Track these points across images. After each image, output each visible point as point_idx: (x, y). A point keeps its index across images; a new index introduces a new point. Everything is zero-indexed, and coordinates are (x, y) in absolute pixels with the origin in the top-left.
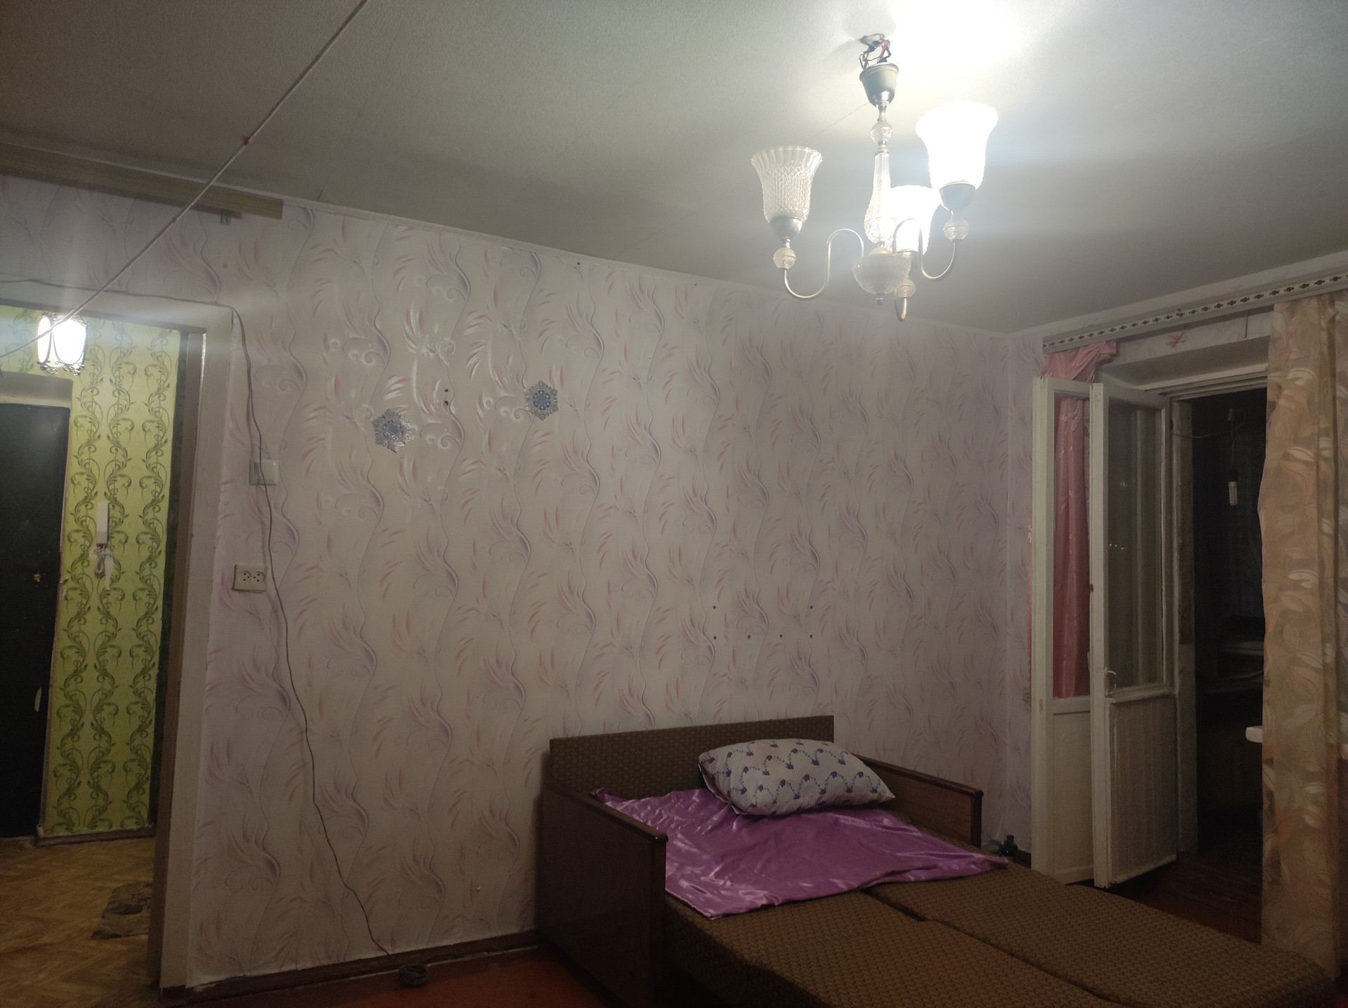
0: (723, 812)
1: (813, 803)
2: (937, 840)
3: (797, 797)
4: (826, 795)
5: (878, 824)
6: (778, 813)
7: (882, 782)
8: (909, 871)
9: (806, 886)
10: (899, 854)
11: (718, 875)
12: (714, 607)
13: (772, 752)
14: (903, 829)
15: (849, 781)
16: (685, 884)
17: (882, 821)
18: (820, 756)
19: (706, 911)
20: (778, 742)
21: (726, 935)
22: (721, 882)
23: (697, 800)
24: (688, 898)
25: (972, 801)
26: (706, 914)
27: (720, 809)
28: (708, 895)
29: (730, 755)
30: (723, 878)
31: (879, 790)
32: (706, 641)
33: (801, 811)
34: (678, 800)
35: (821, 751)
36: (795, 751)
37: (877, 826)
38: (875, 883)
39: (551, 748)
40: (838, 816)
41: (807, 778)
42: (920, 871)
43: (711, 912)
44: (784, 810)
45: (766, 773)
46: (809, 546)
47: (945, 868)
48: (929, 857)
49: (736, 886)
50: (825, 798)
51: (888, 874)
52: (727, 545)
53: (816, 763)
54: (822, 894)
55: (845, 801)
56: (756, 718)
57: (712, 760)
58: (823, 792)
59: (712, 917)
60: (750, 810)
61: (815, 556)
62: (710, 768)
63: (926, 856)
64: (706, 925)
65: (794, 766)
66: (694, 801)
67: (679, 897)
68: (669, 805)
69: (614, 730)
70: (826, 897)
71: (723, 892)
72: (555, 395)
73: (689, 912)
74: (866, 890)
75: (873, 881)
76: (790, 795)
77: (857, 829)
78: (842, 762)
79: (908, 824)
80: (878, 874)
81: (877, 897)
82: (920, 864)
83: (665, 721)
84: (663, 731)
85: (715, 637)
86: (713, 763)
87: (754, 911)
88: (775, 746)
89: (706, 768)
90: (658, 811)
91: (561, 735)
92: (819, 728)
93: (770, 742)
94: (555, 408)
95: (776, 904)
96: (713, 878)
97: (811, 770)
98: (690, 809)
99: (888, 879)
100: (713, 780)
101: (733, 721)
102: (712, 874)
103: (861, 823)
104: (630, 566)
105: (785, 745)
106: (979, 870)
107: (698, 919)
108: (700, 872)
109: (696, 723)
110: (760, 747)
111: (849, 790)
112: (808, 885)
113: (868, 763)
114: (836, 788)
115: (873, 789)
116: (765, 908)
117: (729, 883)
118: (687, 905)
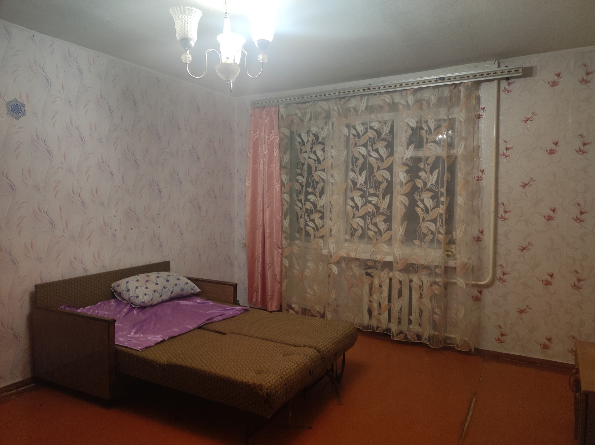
0: (128, 307)
1: (167, 298)
2: (220, 305)
3: (161, 296)
4: (173, 294)
5: (195, 302)
6: (153, 304)
7: (195, 285)
8: (215, 318)
9: (176, 331)
10: (208, 312)
11: (135, 333)
12: (115, 216)
13: (148, 278)
14: (206, 303)
15: (182, 287)
16: (121, 339)
17: (197, 301)
18: (169, 278)
19: (137, 348)
20: (150, 274)
21: (150, 355)
22: (138, 336)
23: (114, 304)
24: (126, 344)
25: (233, 288)
26: (138, 349)
27: (126, 306)
28: (134, 341)
29: (128, 282)
30: (138, 334)
31: (194, 289)
32: (111, 232)
33: (163, 302)
34: (105, 305)
35: (169, 276)
36: (158, 277)
37: (195, 303)
38: (203, 324)
39: (36, 289)
40: (179, 302)
41: (164, 288)
42: (219, 317)
43: (139, 348)
44: (156, 302)
45: (147, 288)
46: (157, 187)
47: (227, 314)
48: (219, 311)
49: (146, 336)
50: (173, 295)
51: (207, 320)
52: (119, 187)
53: (168, 281)
54: (184, 332)
55: (181, 295)
56: (136, 265)
57: (119, 286)
58: (172, 292)
59: (140, 350)
60: (141, 304)
61: (160, 192)
62: (118, 289)
63: (218, 311)
64: (139, 354)
65: (159, 283)
66: (113, 305)
67: (122, 345)
68: (101, 308)
69: (67, 277)
70: (186, 333)
71: (141, 339)
72: (24, 107)
73: (129, 350)
74: (200, 328)
75: (202, 324)
76: (158, 295)
77: (187, 305)
78: (179, 279)
79: (206, 300)
80: (204, 320)
81: (205, 329)
82: (217, 315)
83: (93, 270)
84: (94, 275)
85: (116, 230)
86: (119, 287)
87: (158, 344)
88: (149, 276)
89: (116, 289)
90: (96, 311)
91: (39, 282)
92: (164, 266)
93: (146, 274)
94: (24, 114)
95: (166, 339)
96: (134, 335)
97: (166, 284)
98: (112, 308)
99: (208, 322)
100: (120, 294)
101: (126, 267)
102: (132, 333)
103: (188, 303)
104: (72, 198)
105: (153, 275)
106: (240, 313)
107: (134, 352)
108: (126, 333)
109: (108, 270)
110: (142, 277)
111: (182, 291)
112: (177, 330)
113: (189, 279)
114: (177, 291)
115: (192, 289)
116: (162, 342)
117: (141, 335)
118: (127, 347)
